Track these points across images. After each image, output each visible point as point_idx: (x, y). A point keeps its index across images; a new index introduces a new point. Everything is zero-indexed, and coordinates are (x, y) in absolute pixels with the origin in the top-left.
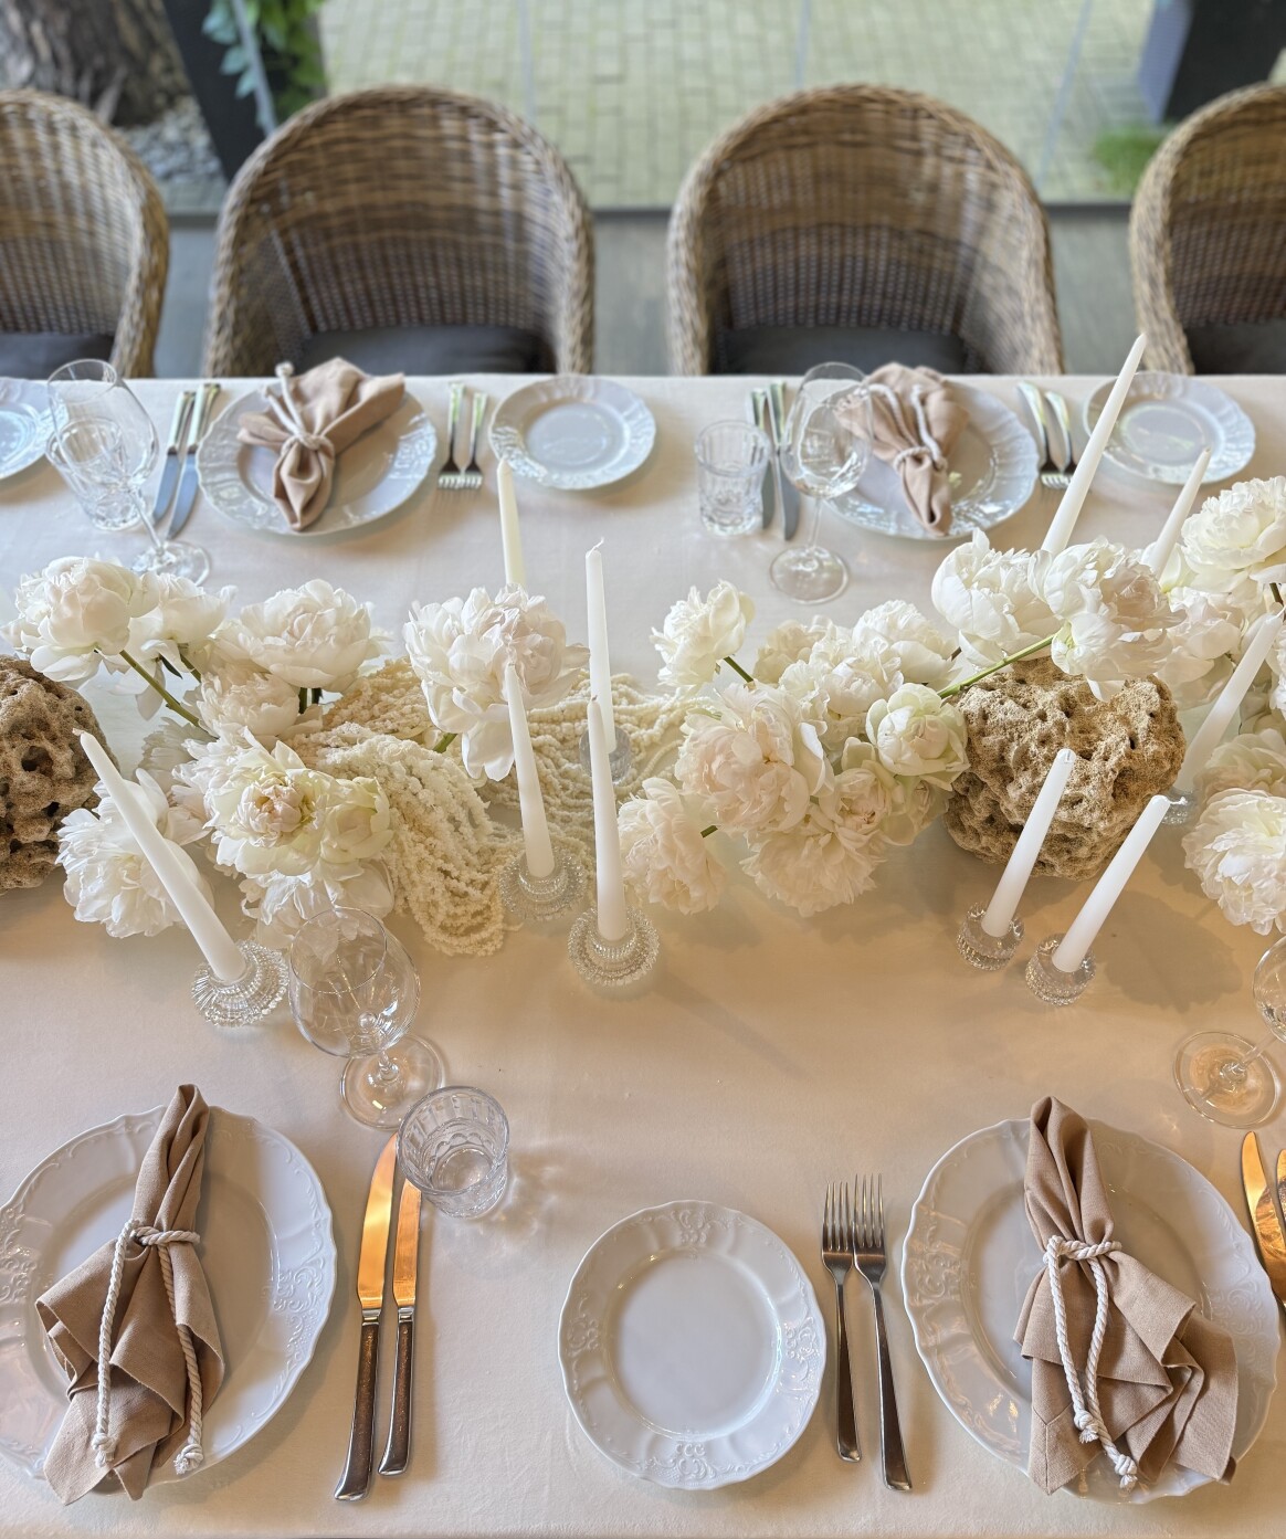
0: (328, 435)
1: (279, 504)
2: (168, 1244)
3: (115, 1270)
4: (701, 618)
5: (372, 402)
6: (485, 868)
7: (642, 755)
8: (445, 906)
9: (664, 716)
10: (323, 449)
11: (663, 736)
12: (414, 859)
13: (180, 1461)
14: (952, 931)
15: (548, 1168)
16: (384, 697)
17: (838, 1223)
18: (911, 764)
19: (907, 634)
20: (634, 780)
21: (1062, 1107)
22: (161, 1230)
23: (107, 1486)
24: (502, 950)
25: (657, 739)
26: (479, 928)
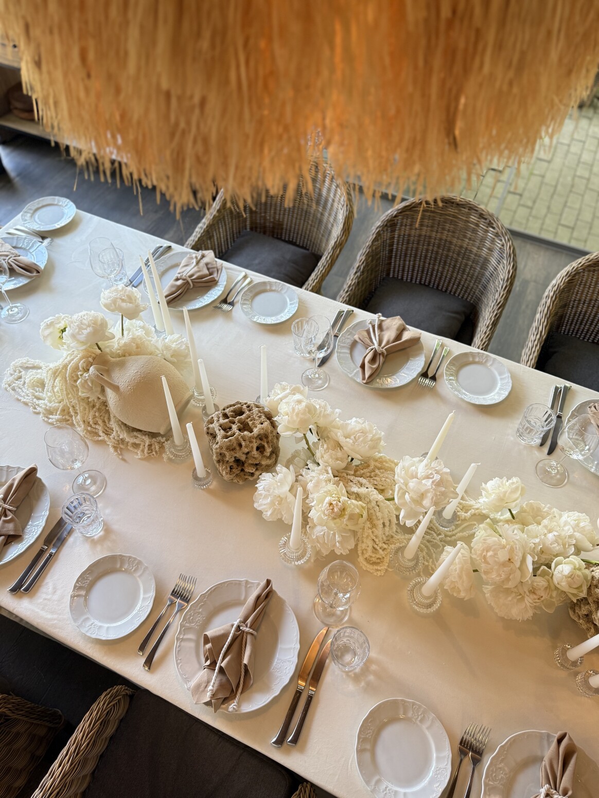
0: (385, 349)
1: (360, 370)
2: (247, 633)
3: (231, 635)
4: (504, 491)
5: (406, 341)
6: (387, 542)
7: (460, 522)
8: (369, 553)
9: (473, 510)
10: (383, 353)
11: (470, 518)
12: (366, 534)
13: (232, 706)
14: (554, 647)
15: (373, 665)
16: (377, 471)
17: (468, 738)
18: (564, 586)
19: (582, 531)
20: (453, 531)
21: (570, 739)
22: (247, 627)
23: (208, 704)
24: (383, 576)
25: (467, 518)
26: (378, 563)
